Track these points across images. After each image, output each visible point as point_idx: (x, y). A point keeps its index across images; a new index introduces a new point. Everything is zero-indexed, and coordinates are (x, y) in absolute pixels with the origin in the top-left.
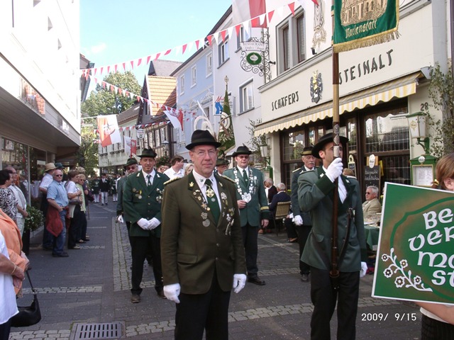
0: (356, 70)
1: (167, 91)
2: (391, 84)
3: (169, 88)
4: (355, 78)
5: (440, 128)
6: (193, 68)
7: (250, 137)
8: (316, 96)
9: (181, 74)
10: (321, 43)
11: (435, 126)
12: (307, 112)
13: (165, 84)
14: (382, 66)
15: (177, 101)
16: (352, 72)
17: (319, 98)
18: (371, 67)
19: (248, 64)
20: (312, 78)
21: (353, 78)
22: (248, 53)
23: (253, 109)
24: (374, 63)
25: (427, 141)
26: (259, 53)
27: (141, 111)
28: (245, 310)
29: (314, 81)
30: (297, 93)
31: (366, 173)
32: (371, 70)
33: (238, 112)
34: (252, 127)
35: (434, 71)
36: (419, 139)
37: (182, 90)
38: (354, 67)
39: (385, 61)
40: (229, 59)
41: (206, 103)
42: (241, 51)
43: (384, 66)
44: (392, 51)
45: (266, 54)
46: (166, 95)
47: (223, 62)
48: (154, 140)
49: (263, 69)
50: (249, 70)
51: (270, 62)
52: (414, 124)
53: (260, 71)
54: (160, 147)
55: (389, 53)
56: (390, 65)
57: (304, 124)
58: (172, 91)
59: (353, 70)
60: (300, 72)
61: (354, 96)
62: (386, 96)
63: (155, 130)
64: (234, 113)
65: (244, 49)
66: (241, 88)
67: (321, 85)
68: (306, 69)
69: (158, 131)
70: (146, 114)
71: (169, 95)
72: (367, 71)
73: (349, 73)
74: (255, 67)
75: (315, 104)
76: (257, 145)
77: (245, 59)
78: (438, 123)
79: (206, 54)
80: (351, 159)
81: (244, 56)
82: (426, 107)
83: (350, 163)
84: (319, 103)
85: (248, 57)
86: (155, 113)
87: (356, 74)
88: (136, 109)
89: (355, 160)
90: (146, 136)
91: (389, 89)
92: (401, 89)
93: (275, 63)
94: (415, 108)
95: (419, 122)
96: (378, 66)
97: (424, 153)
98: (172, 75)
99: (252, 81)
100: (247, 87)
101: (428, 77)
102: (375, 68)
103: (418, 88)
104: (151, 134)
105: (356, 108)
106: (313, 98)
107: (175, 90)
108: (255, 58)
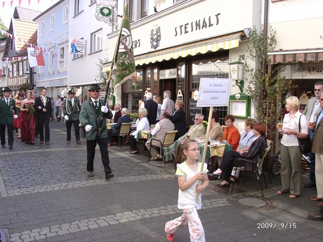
0: (189, 27)
1: (30, 33)
2: (218, 39)
3: (31, 30)
4: (188, 32)
5: (253, 74)
6: (52, 16)
7: (99, 72)
8: (155, 43)
9: (42, 20)
10: (161, 3)
11: (250, 72)
12: (147, 55)
13: (29, 27)
14: (211, 25)
15: (38, 41)
16: (186, 28)
17: (157, 46)
18: (201, 25)
19: (101, 15)
20: (152, 30)
21: (186, 32)
22: (101, 7)
23: (101, 50)
24: (204, 22)
25: (242, 83)
26: (110, 8)
27: (7, 47)
28: (114, 214)
29: (155, 32)
30: (139, 40)
31: (191, 104)
32: (201, 27)
33: (88, 52)
34: (100, 64)
35: (252, 32)
36: (237, 81)
37: (43, 33)
38: (188, 24)
39: (214, 21)
40: (83, 11)
41: (62, 44)
42: (95, 5)
43: (212, 25)
44: (219, 14)
45: (115, 9)
46: (29, 35)
47: (77, 13)
48: (18, 70)
49: (112, 21)
50: (101, 20)
51: (118, 16)
52: (235, 69)
53: (109, 22)
54: (23, 76)
55: (217, 16)
56: (217, 24)
57: (144, 64)
58: (33, 33)
59: (187, 26)
60: (143, 24)
61: (187, 46)
62: (214, 48)
63: (18, 62)
64: (85, 53)
65: (98, 3)
66: (92, 34)
67: (160, 36)
68: (148, 22)
69: (21, 63)
70: (12, 49)
71: (31, 35)
72: (198, 28)
73: (183, 28)
74: (106, 18)
75: (153, 50)
76: (104, 78)
77: (99, 11)
78: (252, 70)
79: (64, 5)
80: (179, 93)
81: (98, 9)
82: (243, 58)
83: (178, 95)
84: (157, 49)
85: (102, 10)
86: (19, 49)
87: (189, 29)
88: (3, 44)
89: (183, 93)
90: (11, 67)
91: (217, 42)
92: (227, 43)
93: (122, 17)
94: (234, 58)
95: (238, 68)
96: (208, 25)
97: (240, 92)
98: (34, 20)
99: (101, 29)
100: (97, 34)
101: (248, 36)
102: (205, 26)
103: (240, 43)
104: (15, 66)
105: (189, 55)
106: (152, 45)
107: (36, 32)
108: (106, 11)
